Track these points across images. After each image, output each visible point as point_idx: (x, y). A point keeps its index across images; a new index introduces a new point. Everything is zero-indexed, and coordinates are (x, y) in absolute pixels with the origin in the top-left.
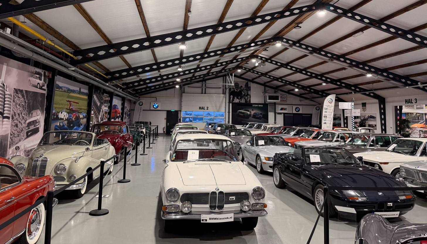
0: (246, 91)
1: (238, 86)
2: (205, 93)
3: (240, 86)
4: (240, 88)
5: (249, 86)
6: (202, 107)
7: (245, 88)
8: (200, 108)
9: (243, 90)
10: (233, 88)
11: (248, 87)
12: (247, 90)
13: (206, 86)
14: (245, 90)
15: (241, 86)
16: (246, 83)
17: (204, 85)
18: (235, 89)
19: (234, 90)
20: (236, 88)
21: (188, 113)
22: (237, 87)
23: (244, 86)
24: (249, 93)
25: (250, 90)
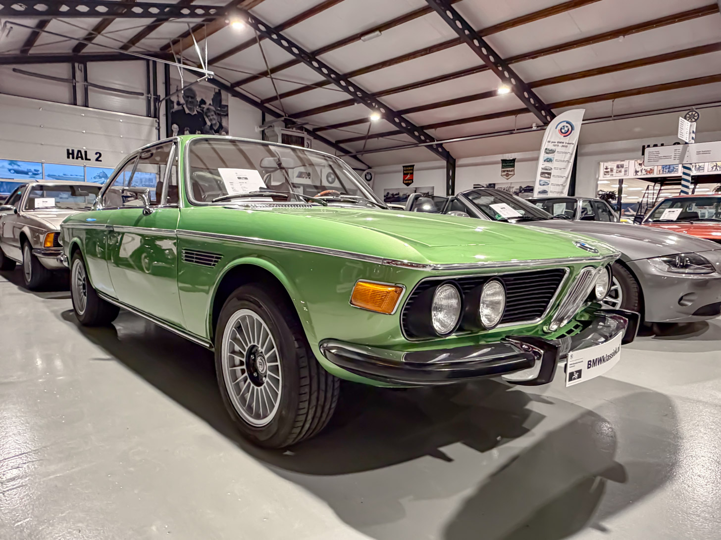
0: (215, 117)
1: (192, 98)
2: (86, 105)
3: (199, 99)
4: (200, 106)
5: (224, 103)
6: (79, 151)
7: (212, 108)
8: (70, 154)
9: (209, 114)
10: (178, 104)
11: (221, 106)
12: (219, 114)
13: (86, 79)
14: (213, 113)
15: (202, 100)
16: (216, 93)
17: (79, 75)
18: (185, 106)
19: (180, 108)
20: (187, 102)
21: (24, 167)
22: (190, 99)
23: (209, 101)
24: (224, 124)
25: (227, 115)
